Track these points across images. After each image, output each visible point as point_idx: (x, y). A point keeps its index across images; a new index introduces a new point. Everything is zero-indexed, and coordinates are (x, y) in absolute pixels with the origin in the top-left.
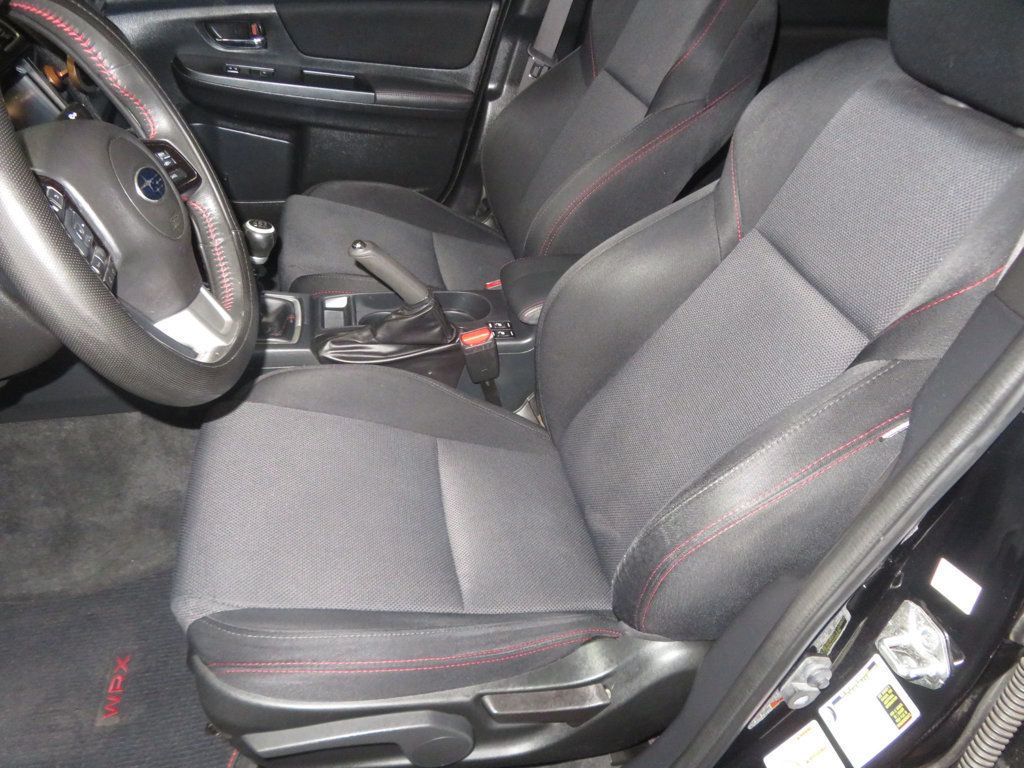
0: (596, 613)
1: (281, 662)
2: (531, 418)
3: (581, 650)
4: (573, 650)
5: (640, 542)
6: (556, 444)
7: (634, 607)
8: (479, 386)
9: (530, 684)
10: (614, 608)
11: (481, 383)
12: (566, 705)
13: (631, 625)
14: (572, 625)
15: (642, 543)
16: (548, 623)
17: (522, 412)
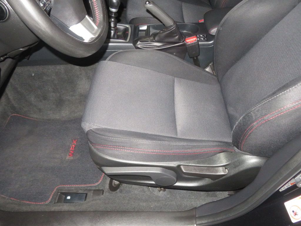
0: (226, 143)
1: (112, 146)
2: (211, 72)
3: (218, 155)
4: (215, 154)
5: (243, 117)
6: (219, 82)
7: (239, 142)
8: (192, 59)
9: (197, 164)
10: (233, 141)
11: (193, 58)
12: (210, 173)
13: (238, 148)
14: (216, 146)
15: (244, 118)
16: (207, 144)
17: (208, 69)
